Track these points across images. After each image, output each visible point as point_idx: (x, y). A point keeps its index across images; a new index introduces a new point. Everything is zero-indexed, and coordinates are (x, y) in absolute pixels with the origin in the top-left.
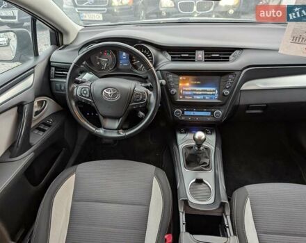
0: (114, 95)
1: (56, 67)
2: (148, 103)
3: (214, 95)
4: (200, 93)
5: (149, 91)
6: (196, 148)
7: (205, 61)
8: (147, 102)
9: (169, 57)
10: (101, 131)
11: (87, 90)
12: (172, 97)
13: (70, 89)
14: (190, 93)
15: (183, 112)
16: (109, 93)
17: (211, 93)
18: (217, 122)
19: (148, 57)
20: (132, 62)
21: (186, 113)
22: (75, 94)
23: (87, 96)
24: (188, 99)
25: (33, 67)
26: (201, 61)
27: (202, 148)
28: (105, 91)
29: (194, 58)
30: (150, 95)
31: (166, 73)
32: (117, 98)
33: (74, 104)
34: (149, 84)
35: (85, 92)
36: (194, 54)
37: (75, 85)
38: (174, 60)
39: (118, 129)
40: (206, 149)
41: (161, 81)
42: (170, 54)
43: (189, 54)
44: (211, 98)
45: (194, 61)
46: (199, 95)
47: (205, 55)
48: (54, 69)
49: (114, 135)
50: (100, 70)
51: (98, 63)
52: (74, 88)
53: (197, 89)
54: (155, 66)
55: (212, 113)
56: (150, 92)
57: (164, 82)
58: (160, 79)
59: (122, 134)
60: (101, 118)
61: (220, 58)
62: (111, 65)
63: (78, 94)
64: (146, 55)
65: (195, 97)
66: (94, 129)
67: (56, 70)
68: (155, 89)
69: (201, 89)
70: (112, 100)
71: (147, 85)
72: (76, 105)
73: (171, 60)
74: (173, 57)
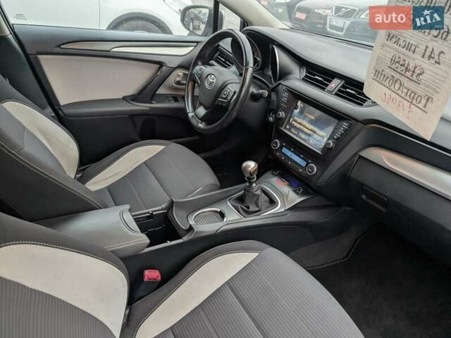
0: (211, 83)
3: (320, 141)
7: (336, 94)
10: (192, 115)
14: (298, 126)
15: (281, 147)
16: (210, 80)
17: (319, 138)
21: (285, 150)
24: (293, 133)
25: (198, 42)
26: (330, 92)
28: (209, 76)
29: (327, 85)
32: (211, 87)
35: (200, 72)
36: (330, 81)
38: (306, 80)
39: (200, 118)
41: (262, 91)
42: (308, 72)
45: (324, 89)
47: (342, 87)
48: (219, 53)
55: (307, 165)
61: (358, 98)
65: (300, 133)
73: (303, 79)
74: (306, 76)
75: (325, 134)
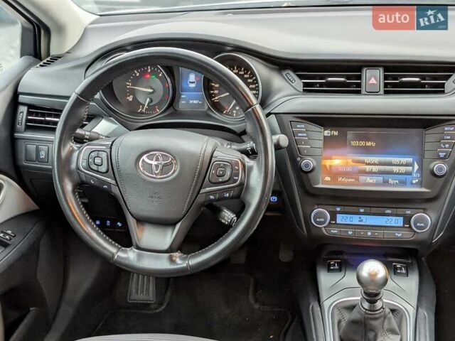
0: (166, 168)
1: (30, 106)
2: (243, 188)
3: (409, 174)
4: (375, 168)
5: (246, 159)
6: (366, 305)
7: (386, 92)
8: (241, 184)
9: (299, 83)
10: (129, 256)
11: (104, 155)
12: (304, 176)
13: (64, 153)
15: (333, 217)
16: (154, 163)
17: (403, 169)
18: (421, 243)
19: (248, 84)
20: (209, 96)
22: (73, 166)
23: (103, 169)
24: (345, 184)
26: (374, 93)
27: (379, 304)
28: (144, 157)
29: (359, 85)
30: (251, 169)
31: (289, 121)
32: (172, 175)
33: (69, 187)
34: (249, 145)
35: (98, 161)
36: (359, 77)
37: (75, 146)
38: (309, 89)
39: (170, 250)
40: (393, 311)
41: (275, 138)
42: (301, 77)
43: (348, 77)
44: (403, 183)
45: (359, 92)
46: (371, 173)
47: (386, 78)
48: (25, 109)
49: (161, 264)
50: (134, 113)
51: (130, 98)
52: (72, 152)
53: (368, 159)
54: (263, 104)
55: (407, 220)
56: (249, 162)
57: (284, 140)
58: (273, 133)
59: (181, 262)
60: (132, 222)
61: (423, 86)
62: (159, 104)
63: (82, 164)
64: (245, 80)
65: (362, 178)
66: (113, 250)
67: (29, 113)
68: (261, 156)
69: (376, 159)
70: (160, 179)
71: (243, 146)
72: (74, 192)
73: (304, 90)
74: (306, 85)
75: (410, 160)
